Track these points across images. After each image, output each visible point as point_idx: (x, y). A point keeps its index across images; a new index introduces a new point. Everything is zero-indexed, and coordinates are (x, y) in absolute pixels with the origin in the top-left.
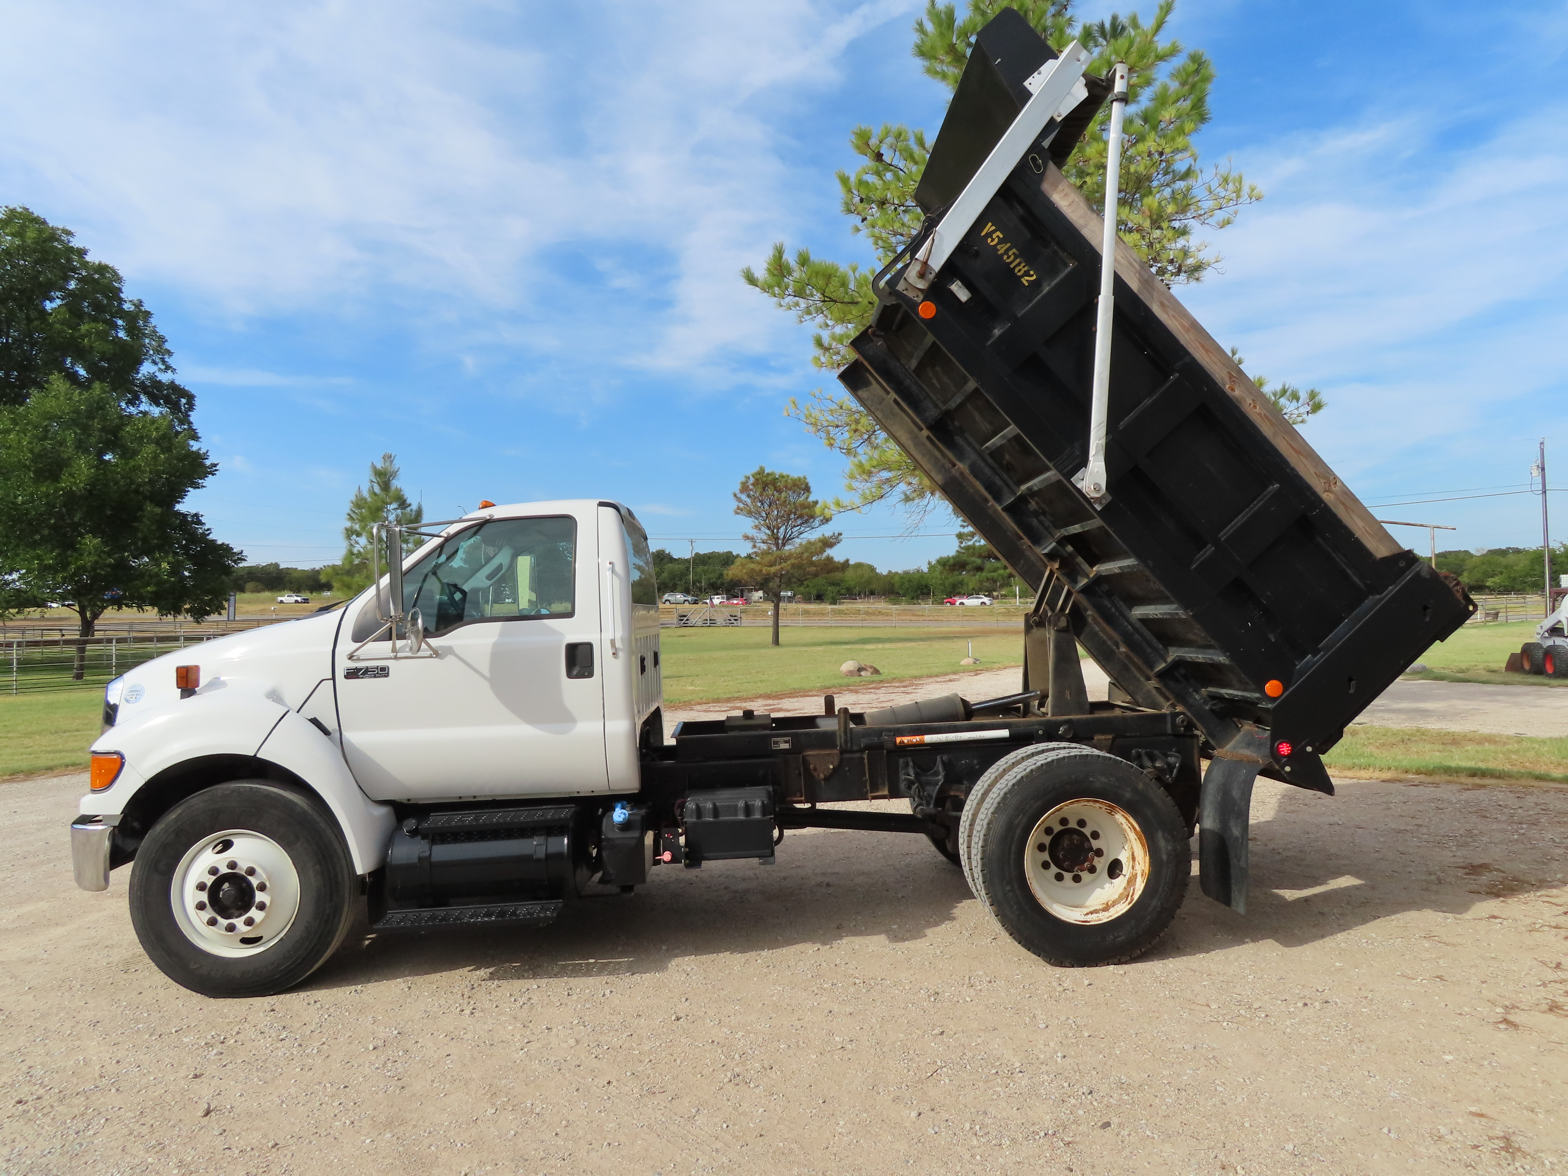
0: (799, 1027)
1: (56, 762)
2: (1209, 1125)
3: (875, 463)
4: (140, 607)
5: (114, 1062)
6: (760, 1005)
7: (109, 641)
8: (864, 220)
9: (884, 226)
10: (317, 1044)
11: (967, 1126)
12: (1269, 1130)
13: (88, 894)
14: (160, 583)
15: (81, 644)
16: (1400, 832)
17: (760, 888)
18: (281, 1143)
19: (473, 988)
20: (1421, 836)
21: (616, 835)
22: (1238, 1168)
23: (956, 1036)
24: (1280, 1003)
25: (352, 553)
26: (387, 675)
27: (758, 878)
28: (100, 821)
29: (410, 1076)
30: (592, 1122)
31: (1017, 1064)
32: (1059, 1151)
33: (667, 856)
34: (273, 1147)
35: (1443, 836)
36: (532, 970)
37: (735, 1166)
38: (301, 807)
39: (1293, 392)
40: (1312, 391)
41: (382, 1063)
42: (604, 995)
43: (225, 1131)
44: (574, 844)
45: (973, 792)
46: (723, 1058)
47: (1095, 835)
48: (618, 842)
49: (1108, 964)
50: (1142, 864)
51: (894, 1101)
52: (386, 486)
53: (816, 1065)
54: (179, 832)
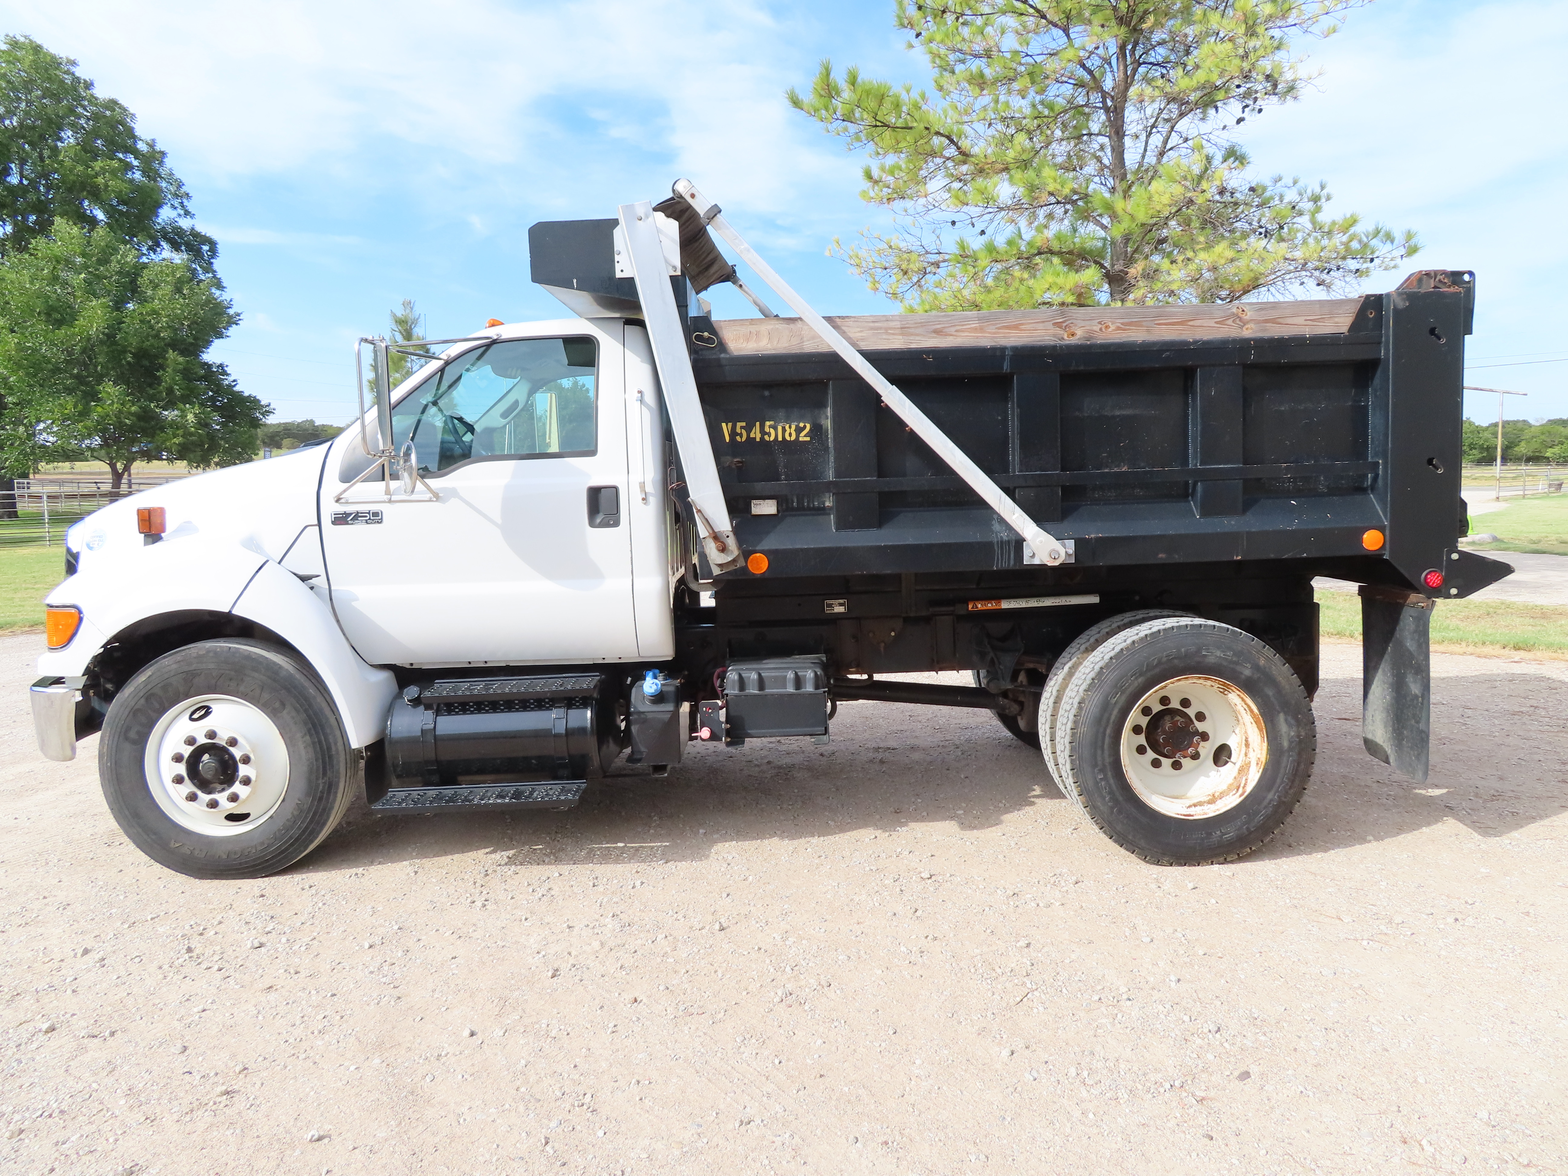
0: (859, 933)
2: (1373, 1079)
3: (927, 307)
4: (169, 460)
8: (918, 35)
9: (942, 41)
10: (307, 939)
11: (1073, 1072)
12: (1451, 1088)
13: (53, 764)
14: (187, 434)
16: (1514, 714)
17: (806, 763)
18: (251, 1066)
19: (487, 875)
21: (646, 707)
22: (1424, 1142)
23: (1046, 949)
24: (1425, 917)
26: (380, 522)
27: (803, 752)
28: (65, 682)
29: (408, 983)
30: (618, 1050)
31: (1123, 989)
32: (1192, 1111)
33: (705, 733)
36: (554, 855)
37: (792, 1118)
38: (284, 668)
39: (1386, 233)
40: (1409, 232)
41: (377, 965)
42: (633, 887)
44: (598, 717)
45: (1057, 665)
46: (772, 970)
47: (1201, 717)
48: (650, 716)
49: (1212, 864)
50: (1258, 751)
51: (979, 1034)
52: (408, 336)
53: (882, 983)
54: (149, 697)
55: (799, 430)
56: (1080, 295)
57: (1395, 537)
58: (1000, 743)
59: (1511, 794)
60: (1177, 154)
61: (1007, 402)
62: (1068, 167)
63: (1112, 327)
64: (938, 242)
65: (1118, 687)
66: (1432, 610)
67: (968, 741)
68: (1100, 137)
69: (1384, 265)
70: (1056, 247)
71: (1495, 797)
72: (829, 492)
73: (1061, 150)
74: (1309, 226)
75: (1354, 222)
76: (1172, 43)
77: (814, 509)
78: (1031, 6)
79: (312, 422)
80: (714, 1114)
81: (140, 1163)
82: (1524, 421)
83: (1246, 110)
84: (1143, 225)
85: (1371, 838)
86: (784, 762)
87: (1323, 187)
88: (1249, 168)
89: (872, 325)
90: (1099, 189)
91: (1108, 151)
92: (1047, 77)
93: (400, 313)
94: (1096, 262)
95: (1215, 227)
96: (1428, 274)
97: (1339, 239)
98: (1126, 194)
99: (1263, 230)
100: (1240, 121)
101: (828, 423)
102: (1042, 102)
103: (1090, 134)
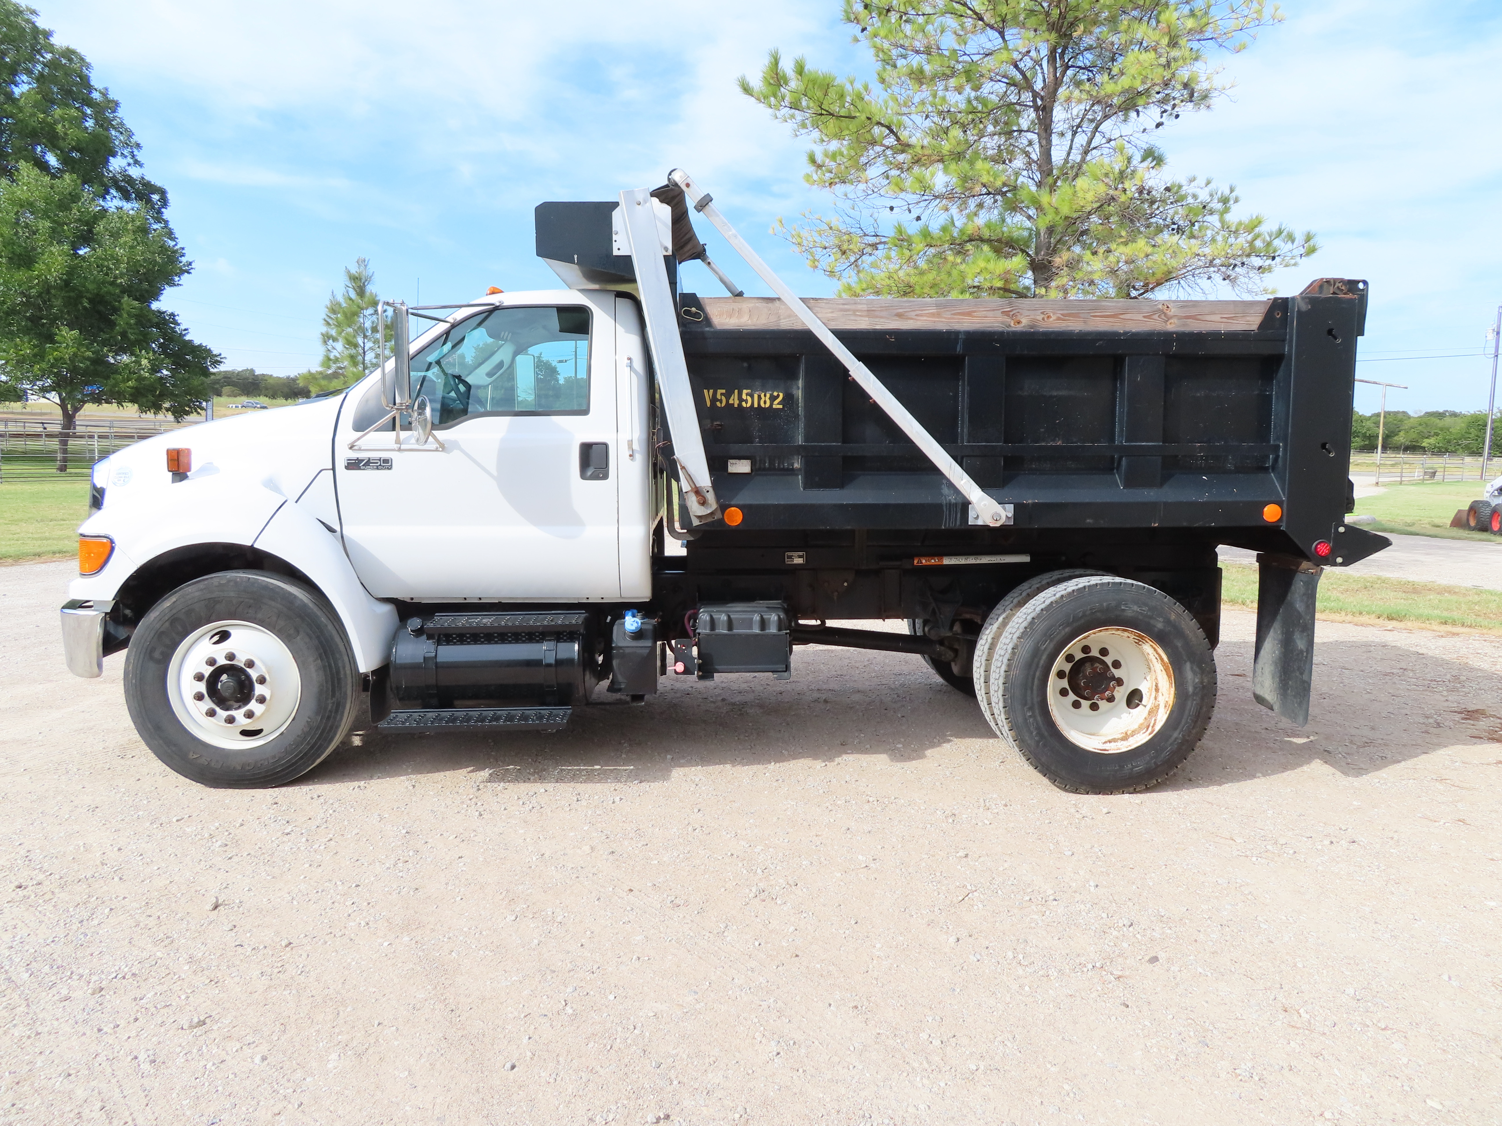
0: (818, 843)
1: (43, 549)
2: (1260, 964)
3: (864, 286)
4: (119, 403)
5: (116, 849)
6: (775, 819)
7: (92, 437)
8: (864, 30)
9: (886, 37)
10: (324, 840)
11: (1010, 955)
12: (1324, 972)
13: (79, 680)
14: (141, 379)
15: (64, 437)
16: (1386, 674)
17: (757, 701)
18: (295, 941)
19: (479, 789)
20: (1409, 680)
21: (628, 642)
22: (1302, 1011)
23: (982, 859)
24: (1305, 839)
25: (329, 359)
26: (390, 468)
27: (753, 691)
28: (91, 607)
29: (423, 877)
30: (617, 933)
31: (1050, 892)
32: (1110, 986)
33: (679, 667)
34: (286, 946)
35: (1431, 681)
36: (538, 773)
37: (774, 987)
38: (301, 600)
39: (1288, 233)
40: (1309, 234)
41: (393, 862)
42: (614, 802)
43: (235, 926)
44: (583, 649)
45: (992, 615)
46: (745, 872)
47: (1117, 664)
48: (627, 651)
49: (1123, 793)
50: (1166, 695)
51: (929, 925)
52: (361, 291)
53: (842, 884)
54: (174, 620)
55: (773, 398)
56: (1007, 281)
57: (1291, 511)
58: (932, 688)
59: (1380, 741)
60: (1100, 153)
61: (958, 380)
62: (999, 159)
63: (1054, 317)
64: (875, 225)
65: (1047, 635)
66: (1320, 576)
67: (902, 685)
68: (1029, 133)
69: (1284, 263)
70: (986, 234)
71: (1366, 744)
72: (798, 454)
73: (991, 144)
74: (1218, 225)
75: (1259, 223)
76: (1099, 50)
77: (784, 469)
78: (970, 9)
79: (252, 371)
80: (707, 983)
81: (213, 1014)
82: (1404, 412)
83: (1164, 114)
84: (1067, 218)
85: (1260, 775)
86: (737, 699)
87: (1232, 190)
88: (1165, 168)
89: (841, 306)
90: (1028, 182)
91: (1037, 147)
92: (982, 76)
93: (354, 270)
94: (1023, 251)
95: (1132, 221)
96: (1328, 282)
97: (1243, 240)
98: (1053, 189)
99: (1175, 227)
100: (1158, 125)
101: (799, 393)
102: (976, 98)
103: (1020, 131)
